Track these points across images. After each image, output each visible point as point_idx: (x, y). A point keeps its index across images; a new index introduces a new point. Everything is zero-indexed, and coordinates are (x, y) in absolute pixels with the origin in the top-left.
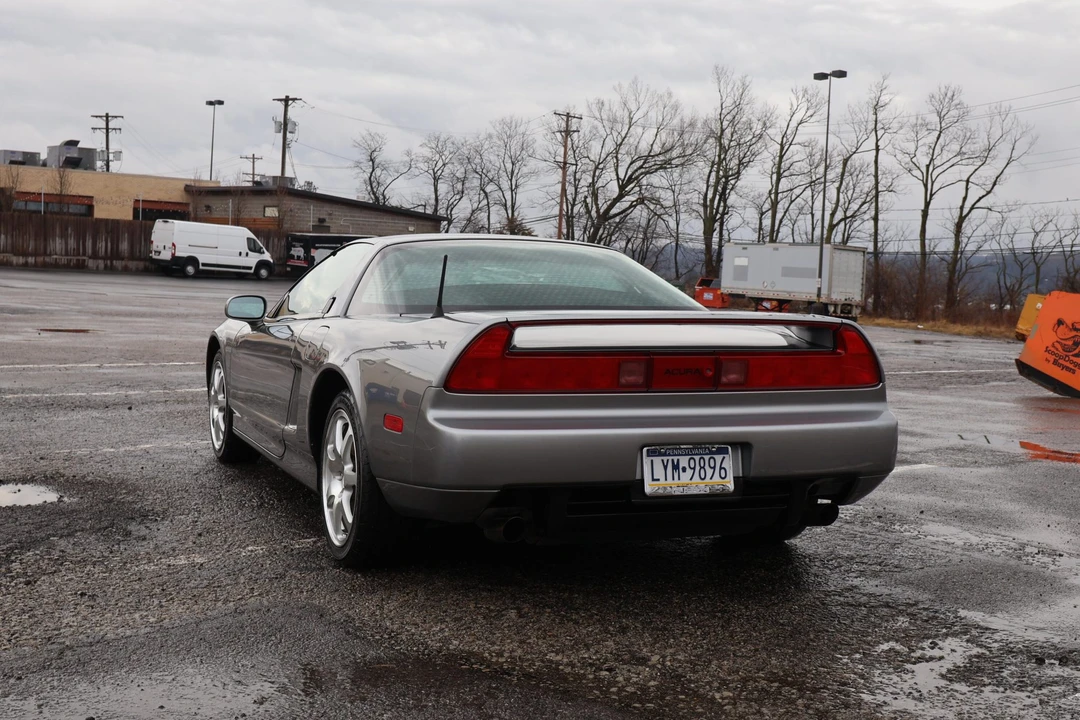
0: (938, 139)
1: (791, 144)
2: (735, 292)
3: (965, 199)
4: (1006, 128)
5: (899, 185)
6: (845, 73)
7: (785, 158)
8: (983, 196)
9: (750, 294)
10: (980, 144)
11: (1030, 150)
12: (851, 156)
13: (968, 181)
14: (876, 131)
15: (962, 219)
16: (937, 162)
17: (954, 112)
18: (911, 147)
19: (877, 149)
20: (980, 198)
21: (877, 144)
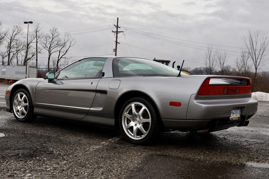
0: (52, 40)
1: (13, 40)
2: (2, 78)
3: (59, 55)
4: (69, 39)
5: (42, 51)
6: (32, 22)
7: (11, 43)
8: (64, 55)
9: (6, 78)
10: (62, 42)
11: (75, 44)
12: (30, 44)
13: (60, 51)
14: (37, 38)
15: (59, 60)
16: (52, 46)
17: (56, 34)
18: (45, 42)
19: (37, 42)
20: (63, 55)
21: (37, 41)
